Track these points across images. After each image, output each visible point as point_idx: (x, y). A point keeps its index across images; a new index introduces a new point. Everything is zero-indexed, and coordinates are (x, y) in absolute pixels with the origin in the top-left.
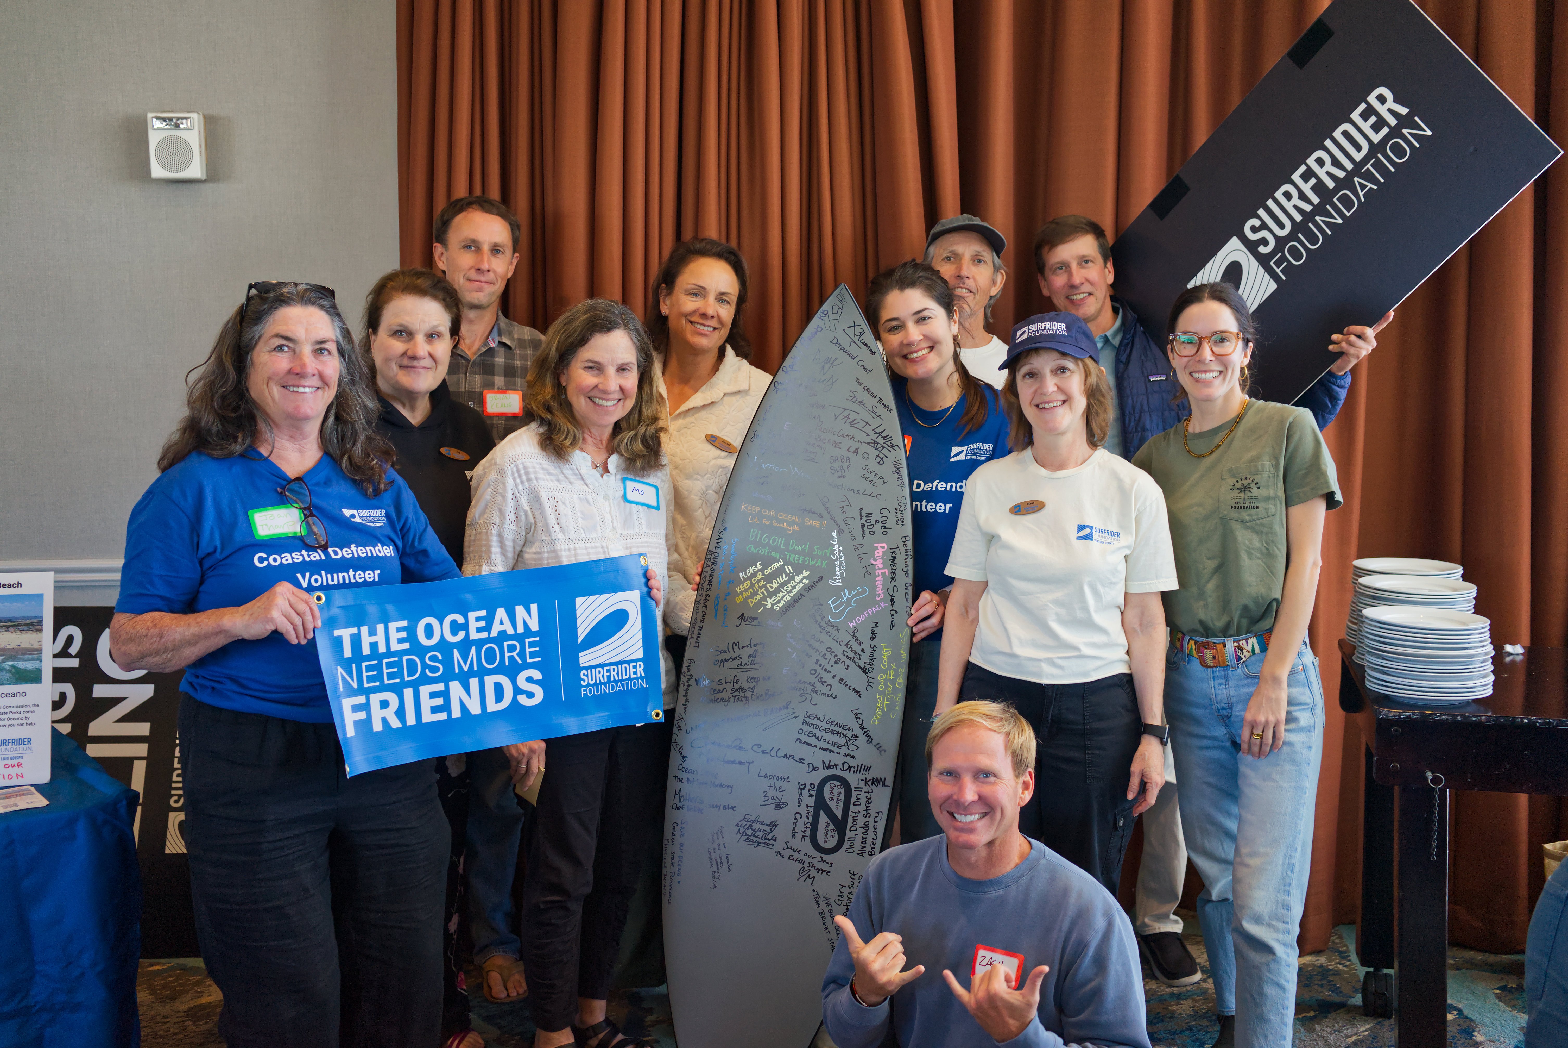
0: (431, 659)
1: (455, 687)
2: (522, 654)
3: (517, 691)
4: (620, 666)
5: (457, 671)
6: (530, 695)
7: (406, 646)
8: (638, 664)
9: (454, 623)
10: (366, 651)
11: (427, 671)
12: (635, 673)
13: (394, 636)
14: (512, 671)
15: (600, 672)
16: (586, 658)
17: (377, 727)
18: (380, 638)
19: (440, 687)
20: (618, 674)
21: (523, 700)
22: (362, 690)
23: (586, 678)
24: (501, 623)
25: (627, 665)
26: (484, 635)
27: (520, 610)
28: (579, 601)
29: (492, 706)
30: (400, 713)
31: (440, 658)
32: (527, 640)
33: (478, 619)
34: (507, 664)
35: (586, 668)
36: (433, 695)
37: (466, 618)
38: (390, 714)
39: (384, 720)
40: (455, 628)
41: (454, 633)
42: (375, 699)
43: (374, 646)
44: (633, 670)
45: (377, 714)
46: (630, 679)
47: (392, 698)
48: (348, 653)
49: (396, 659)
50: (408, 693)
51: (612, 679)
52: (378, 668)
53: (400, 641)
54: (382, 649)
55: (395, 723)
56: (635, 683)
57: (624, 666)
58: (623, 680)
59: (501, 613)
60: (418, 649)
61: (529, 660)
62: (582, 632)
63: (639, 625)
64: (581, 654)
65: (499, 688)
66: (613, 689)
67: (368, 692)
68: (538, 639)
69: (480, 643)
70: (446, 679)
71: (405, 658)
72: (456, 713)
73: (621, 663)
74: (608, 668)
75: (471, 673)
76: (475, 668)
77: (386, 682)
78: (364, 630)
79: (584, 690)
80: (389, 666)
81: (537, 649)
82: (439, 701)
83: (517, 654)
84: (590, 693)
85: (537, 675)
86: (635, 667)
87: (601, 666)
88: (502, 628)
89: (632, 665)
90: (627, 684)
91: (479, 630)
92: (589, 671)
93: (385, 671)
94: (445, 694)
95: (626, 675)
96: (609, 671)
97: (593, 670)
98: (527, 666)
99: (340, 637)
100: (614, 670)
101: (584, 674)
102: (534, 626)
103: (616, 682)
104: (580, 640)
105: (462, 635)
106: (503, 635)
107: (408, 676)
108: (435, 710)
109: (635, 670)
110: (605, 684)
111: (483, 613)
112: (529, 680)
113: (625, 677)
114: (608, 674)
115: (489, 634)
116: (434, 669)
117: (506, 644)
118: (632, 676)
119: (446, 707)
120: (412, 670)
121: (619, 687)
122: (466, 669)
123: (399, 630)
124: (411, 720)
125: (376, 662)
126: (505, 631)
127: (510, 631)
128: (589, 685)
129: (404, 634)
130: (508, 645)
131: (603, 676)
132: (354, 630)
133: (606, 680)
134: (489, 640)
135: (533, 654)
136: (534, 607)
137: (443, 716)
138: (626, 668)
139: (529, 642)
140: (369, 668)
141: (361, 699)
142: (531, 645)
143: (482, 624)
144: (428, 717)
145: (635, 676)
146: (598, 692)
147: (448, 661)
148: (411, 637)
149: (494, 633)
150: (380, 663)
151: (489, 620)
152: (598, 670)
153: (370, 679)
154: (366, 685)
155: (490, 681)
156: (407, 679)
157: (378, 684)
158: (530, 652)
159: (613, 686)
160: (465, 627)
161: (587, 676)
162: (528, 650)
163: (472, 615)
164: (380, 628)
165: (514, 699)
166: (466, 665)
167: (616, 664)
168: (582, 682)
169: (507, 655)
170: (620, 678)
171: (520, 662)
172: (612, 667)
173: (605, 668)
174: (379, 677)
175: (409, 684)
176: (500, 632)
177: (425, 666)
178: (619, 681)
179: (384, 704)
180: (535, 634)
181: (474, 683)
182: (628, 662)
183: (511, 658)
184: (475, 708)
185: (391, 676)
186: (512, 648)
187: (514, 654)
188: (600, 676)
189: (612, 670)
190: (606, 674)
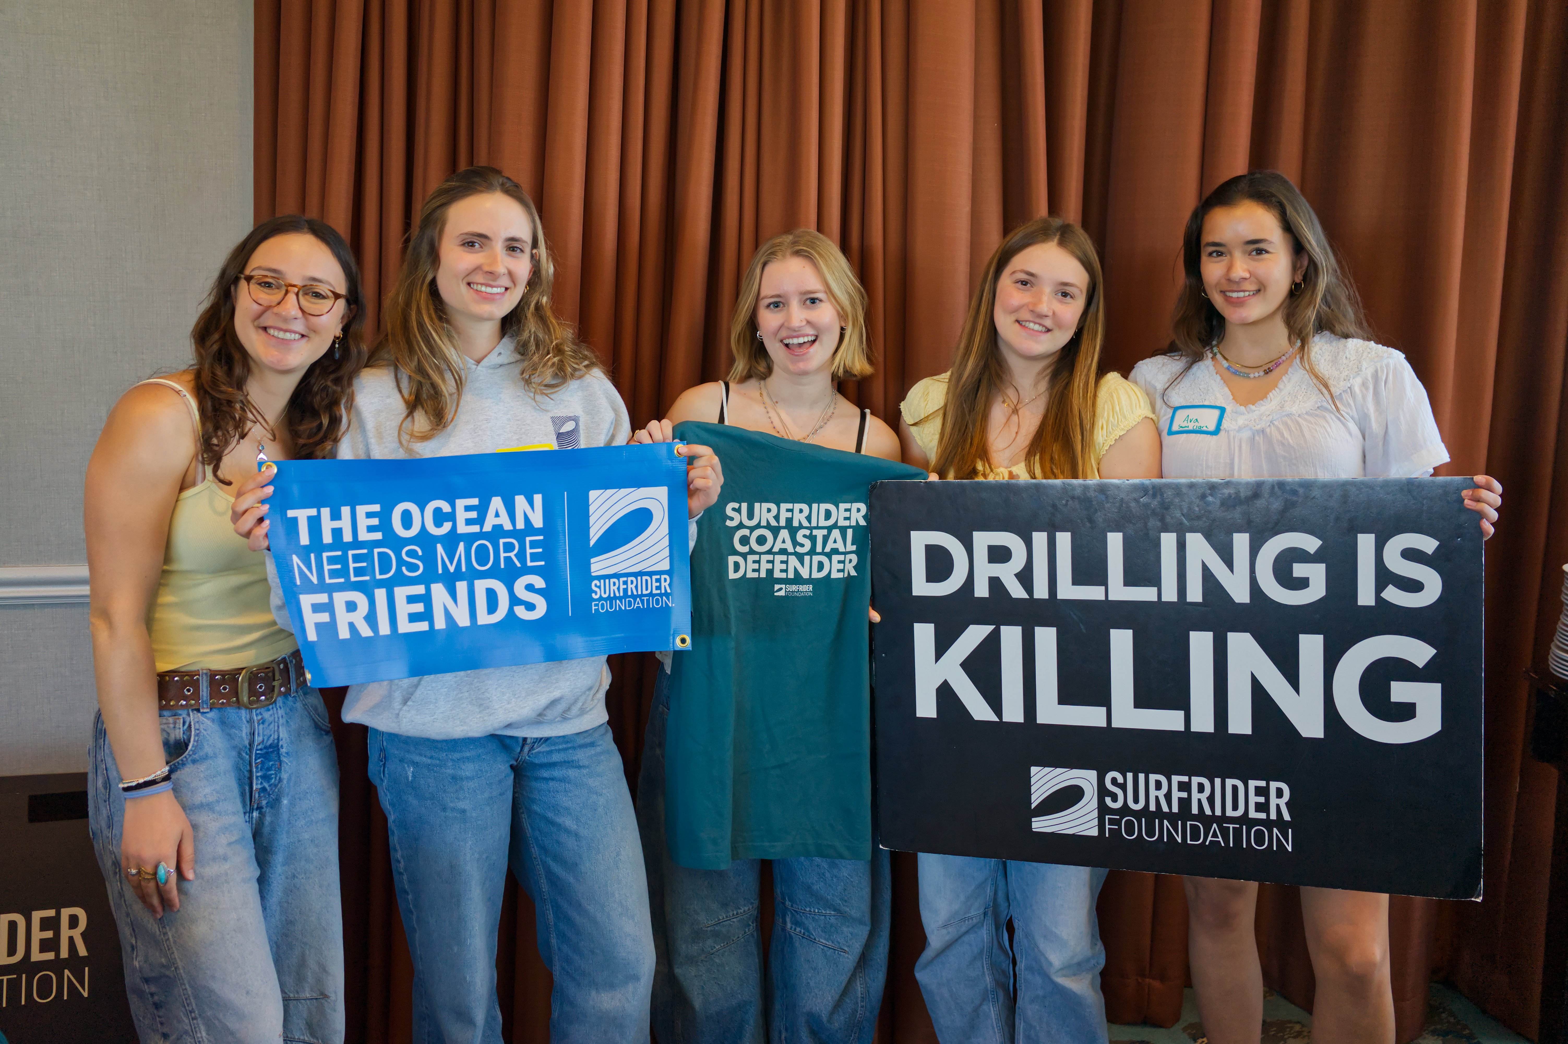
0: (409, 554)
1: (439, 591)
2: (521, 556)
3: (514, 601)
4: (639, 578)
5: (440, 571)
6: (530, 607)
7: (378, 536)
8: (663, 577)
9: (437, 511)
10: (327, 538)
11: (404, 569)
12: (658, 588)
13: (363, 523)
14: (509, 576)
15: (614, 584)
16: (599, 565)
17: (344, 633)
18: (345, 523)
19: (420, 590)
20: (636, 587)
21: (521, 612)
22: (322, 587)
23: (599, 591)
24: (497, 515)
25: (648, 578)
26: (475, 529)
27: (520, 501)
28: (593, 494)
29: (484, 618)
30: (371, 619)
31: (420, 553)
32: (528, 539)
33: (468, 508)
34: (502, 566)
35: (599, 578)
36: (411, 599)
37: (453, 506)
38: (358, 618)
39: (352, 626)
40: (440, 517)
41: (438, 524)
42: (340, 599)
43: (337, 533)
44: (655, 584)
45: (343, 618)
46: (651, 595)
47: (360, 599)
48: (304, 539)
49: (365, 551)
50: (380, 594)
51: (630, 593)
52: (343, 560)
53: (371, 529)
54: (348, 537)
55: (365, 631)
56: (657, 600)
57: (644, 578)
58: (642, 595)
59: (497, 503)
60: (393, 541)
61: (529, 564)
62: (596, 532)
63: (665, 529)
64: (593, 560)
65: (491, 595)
66: (630, 606)
67: (330, 590)
68: (541, 538)
69: (470, 538)
70: (426, 580)
71: (376, 551)
72: (440, 623)
73: (641, 574)
74: (625, 579)
75: (458, 575)
76: (464, 569)
77: (353, 579)
78: (326, 512)
79: (596, 605)
80: (357, 559)
81: (540, 550)
82: (419, 608)
83: (515, 555)
84: (603, 609)
85: (539, 582)
86: (658, 580)
87: (617, 576)
88: (497, 521)
89: (654, 577)
90: (648, 601)
91: (469, 522)
92: (602, 581)
93: (352, 565)
94: (426, 599)
95: (647, 589)
96: (625, 583)
97: (607, 581)
98: (527, 571)
99: (295, 520)
100: (632, 582)
101: (596, 585)
102: (538, 521)
103: (634, 597)
104: (592, 543)
105: (447, 527)
106: (498, 530)
107: (381, 574)
108: (414, 618)
109: (658, 584)
110: (620, 598)
111: (475, 501)
112: (530, 588)
113: (645, 592)
114: (625, 586)
115: (481, 528)
116: (413, 568)
117: (502, 541)
118: (655, 592)
119: (427, 615)
120: (385, 566)
121: (638, 604)
122: (452, 569)
123: (369, 515)
124: (384, 629)
125: (339, 553)
126: (501, 526)
127: (508, 526)
128: (601, 598)
129: (375, 521)
130: (504, 544)
131: (619, 589)
132: (313, 512)
133: (622, 594)
134: (481, 535)
135: (534, 557)
136: (538, 498)
137: (423, 626)
138: (647, 580)
139: (531, 541)
140: (331, 561)
141: (323, 598)
142: (533, 545)
143: (473, 515)
144: (405, 626)
145: (658, 592)
146: (611, 607)
147: (429, 559)
148: (385, 525)
149: (487, 528)
150: (345, 555)
151: (482, 510)
152: (612, 580)
153: (333, 574)
154: (328, 581)
155: (481, 586)
156: (378, 577)
157: (342, 580)
158: (531, 554)
159: (630, 602)
160: (451, 517)
161: (599, 587)
162: (529, 551)
163: (461, 503)
164: (346, 511)
165: (511, 611)
166: (451, 564)
167: (636, 575)
168: (593, 595)
169: (503, 555)
170: (640, 593)
171: (519, 565)
172: (630, 579)
173: (622, 580)
174: (343, 572)
175: (381, 584)
176: (494, 526)
177: (401, 562)
178: (638, 596)
179: (351, 607)
180: (537, 532)
181: (462, 587)
182: (650, 574)
183: (508, 560)
184: (463, 620)
185: (359, 572)
186: (509, 547)
187: (512, 555)
188: (614, 588)
189: (629, 582)
190: (622, 587)
